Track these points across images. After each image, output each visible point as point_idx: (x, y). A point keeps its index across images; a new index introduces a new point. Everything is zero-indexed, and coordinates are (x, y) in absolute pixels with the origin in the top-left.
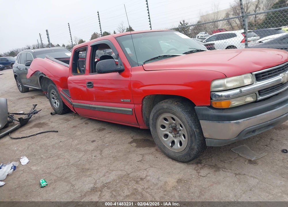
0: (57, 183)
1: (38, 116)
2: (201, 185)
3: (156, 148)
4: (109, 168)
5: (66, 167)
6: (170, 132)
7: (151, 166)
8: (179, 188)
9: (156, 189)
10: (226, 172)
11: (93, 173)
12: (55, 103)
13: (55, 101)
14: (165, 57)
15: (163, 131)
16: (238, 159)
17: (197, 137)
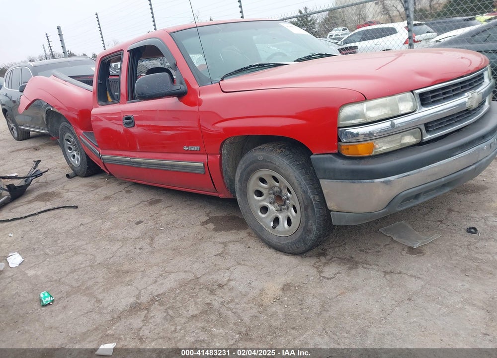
0: (70, 298)
1: (44, 181)
2: (323, 294)
3: (248, 231)
4: (164, 269)
5: (89, 269)
6: (270, 203)
7: (237, 263)
8: (284, 300)
9: (245, 303)
10: (368, 269)
11: (135, 278)
12: (74, 156)
13: (73, 153)
14: (262, 66)
15: (258, 200)
16: (391, 246)
17: (315, 209)
